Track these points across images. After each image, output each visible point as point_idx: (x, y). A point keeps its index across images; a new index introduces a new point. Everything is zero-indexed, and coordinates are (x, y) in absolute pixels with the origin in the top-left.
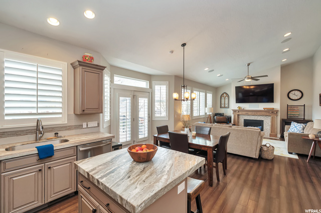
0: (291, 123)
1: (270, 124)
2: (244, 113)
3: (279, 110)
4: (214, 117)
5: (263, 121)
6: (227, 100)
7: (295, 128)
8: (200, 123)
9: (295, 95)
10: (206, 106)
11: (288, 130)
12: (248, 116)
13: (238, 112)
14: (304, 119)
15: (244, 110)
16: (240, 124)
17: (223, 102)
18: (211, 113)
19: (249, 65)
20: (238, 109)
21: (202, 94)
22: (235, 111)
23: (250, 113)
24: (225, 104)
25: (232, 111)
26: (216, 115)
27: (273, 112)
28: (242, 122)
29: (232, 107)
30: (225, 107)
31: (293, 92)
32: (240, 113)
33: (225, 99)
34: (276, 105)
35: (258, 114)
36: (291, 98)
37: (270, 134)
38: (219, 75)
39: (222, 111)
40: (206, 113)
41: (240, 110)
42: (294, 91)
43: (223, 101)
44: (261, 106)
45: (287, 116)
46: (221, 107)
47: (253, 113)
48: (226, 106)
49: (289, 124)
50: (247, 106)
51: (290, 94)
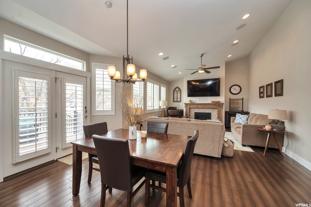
0: (236, 115)
2: (195, 106)
3: (224, 103)
4: (168, 111)
5: (211, 113)
6: (179, 95)
7: (240, 119)
8: (154, 118)
9: (235, 90)
10: (160, 100)
11: (234, 121)
12: (198, 110)
13: (189, 105)
14: (243, 111)
15: (194, 104)
16: (191, 117)
17: (175, 97)
18: (165, 107)
19: (202, 56)
20: (189, 102)
21: (156, 87)
22: (186, 105)
23: (200, 106)
24: (177, 98)
25: (184, 105)
26: (170, 108)
27: (218, 105)
28: (193, 114)
29: (184, 100)
30: (177, 101)
31: (234, 87)
32: (191, 107)
33: (177, 93)
34: (221, 99)
36: (233, 92)
38: (174, 66)
39: (175, 105)
40: (160, 107)
41: (192, 104)
43: (175, 95)
44: (209, 100)
45: (230, 109)
46: (174, 101)
47: (203, 106)
48: (179, 100)
49: (234, 115)
50: (197, 100)
51: (232, 89)
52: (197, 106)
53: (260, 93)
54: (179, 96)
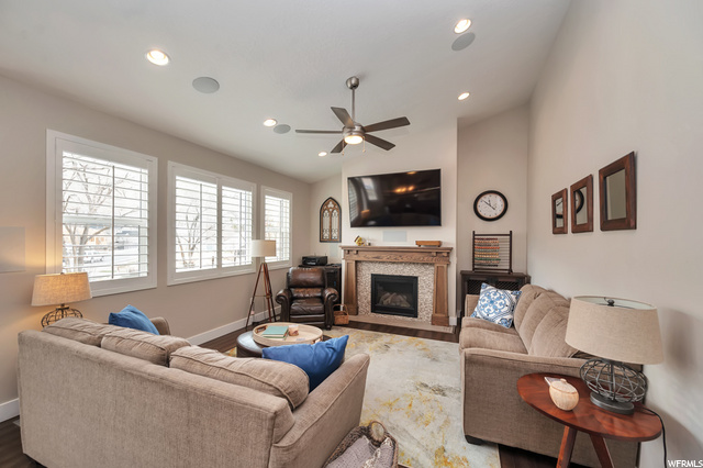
1: (432, 286)
2: (370, 256)
3: (455, 247)
5: (416, 278)
6: (335, 221)
7: (489, 306)
9: (492, 206)
11: (472, 310)
12: (382, 266)
13: (356, 254)
14: (510, 270)
15: (371, 249)
16: (362, 288)
17: (326, 226)
20: (355, 244)
22: (348, 251)
23: (385, 257)
24: (331, 231)
25: (342, 252)
27: (437, 253)
28: (366, 281)
30: (331, 240)
31: (486, 198)
32: (362, 256)
33: (331, 216)
34: (445, 234)
35: (405, 260)
36: (482, 213)
37: (433, 317)
39: (323, 250)
41: (362, 247)
42: (487, 196)
43: (326, 221)
44: (409, 237)
45: (474, 265)
46: (321, 240)
47: (393, 257)
48: (335, 235)
49: (477, 290)
50: (379, 237)
51: (479, 203)
52: (376, 254)
53: (556, 216)
54: (335, 226)
